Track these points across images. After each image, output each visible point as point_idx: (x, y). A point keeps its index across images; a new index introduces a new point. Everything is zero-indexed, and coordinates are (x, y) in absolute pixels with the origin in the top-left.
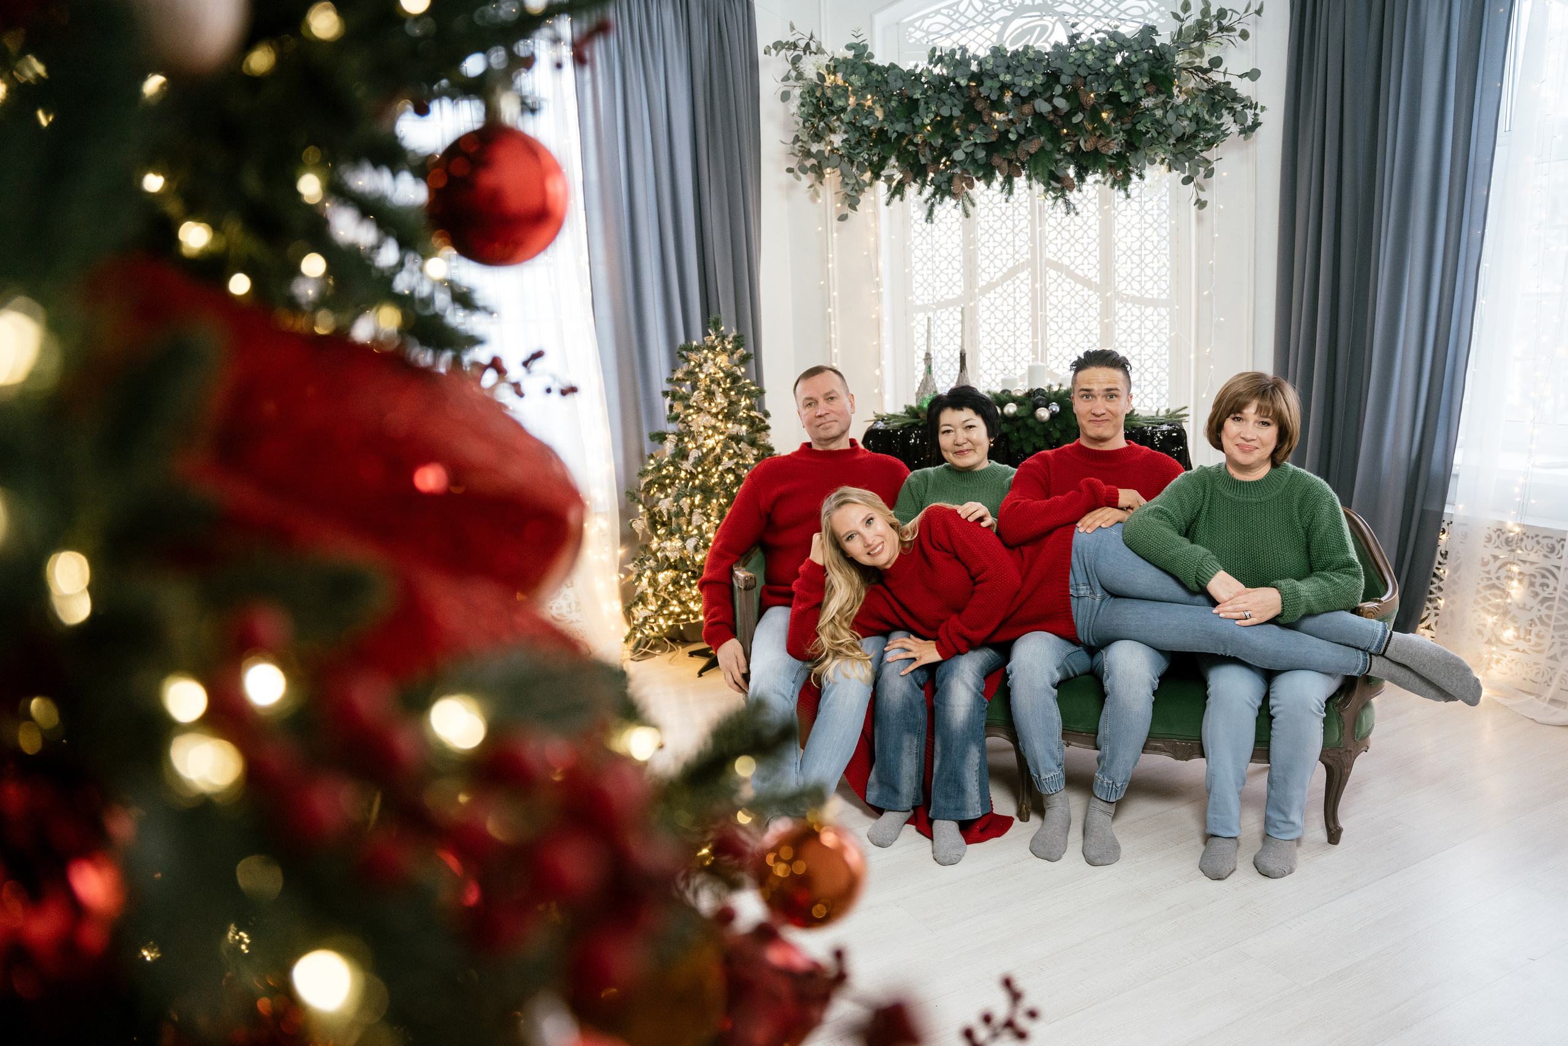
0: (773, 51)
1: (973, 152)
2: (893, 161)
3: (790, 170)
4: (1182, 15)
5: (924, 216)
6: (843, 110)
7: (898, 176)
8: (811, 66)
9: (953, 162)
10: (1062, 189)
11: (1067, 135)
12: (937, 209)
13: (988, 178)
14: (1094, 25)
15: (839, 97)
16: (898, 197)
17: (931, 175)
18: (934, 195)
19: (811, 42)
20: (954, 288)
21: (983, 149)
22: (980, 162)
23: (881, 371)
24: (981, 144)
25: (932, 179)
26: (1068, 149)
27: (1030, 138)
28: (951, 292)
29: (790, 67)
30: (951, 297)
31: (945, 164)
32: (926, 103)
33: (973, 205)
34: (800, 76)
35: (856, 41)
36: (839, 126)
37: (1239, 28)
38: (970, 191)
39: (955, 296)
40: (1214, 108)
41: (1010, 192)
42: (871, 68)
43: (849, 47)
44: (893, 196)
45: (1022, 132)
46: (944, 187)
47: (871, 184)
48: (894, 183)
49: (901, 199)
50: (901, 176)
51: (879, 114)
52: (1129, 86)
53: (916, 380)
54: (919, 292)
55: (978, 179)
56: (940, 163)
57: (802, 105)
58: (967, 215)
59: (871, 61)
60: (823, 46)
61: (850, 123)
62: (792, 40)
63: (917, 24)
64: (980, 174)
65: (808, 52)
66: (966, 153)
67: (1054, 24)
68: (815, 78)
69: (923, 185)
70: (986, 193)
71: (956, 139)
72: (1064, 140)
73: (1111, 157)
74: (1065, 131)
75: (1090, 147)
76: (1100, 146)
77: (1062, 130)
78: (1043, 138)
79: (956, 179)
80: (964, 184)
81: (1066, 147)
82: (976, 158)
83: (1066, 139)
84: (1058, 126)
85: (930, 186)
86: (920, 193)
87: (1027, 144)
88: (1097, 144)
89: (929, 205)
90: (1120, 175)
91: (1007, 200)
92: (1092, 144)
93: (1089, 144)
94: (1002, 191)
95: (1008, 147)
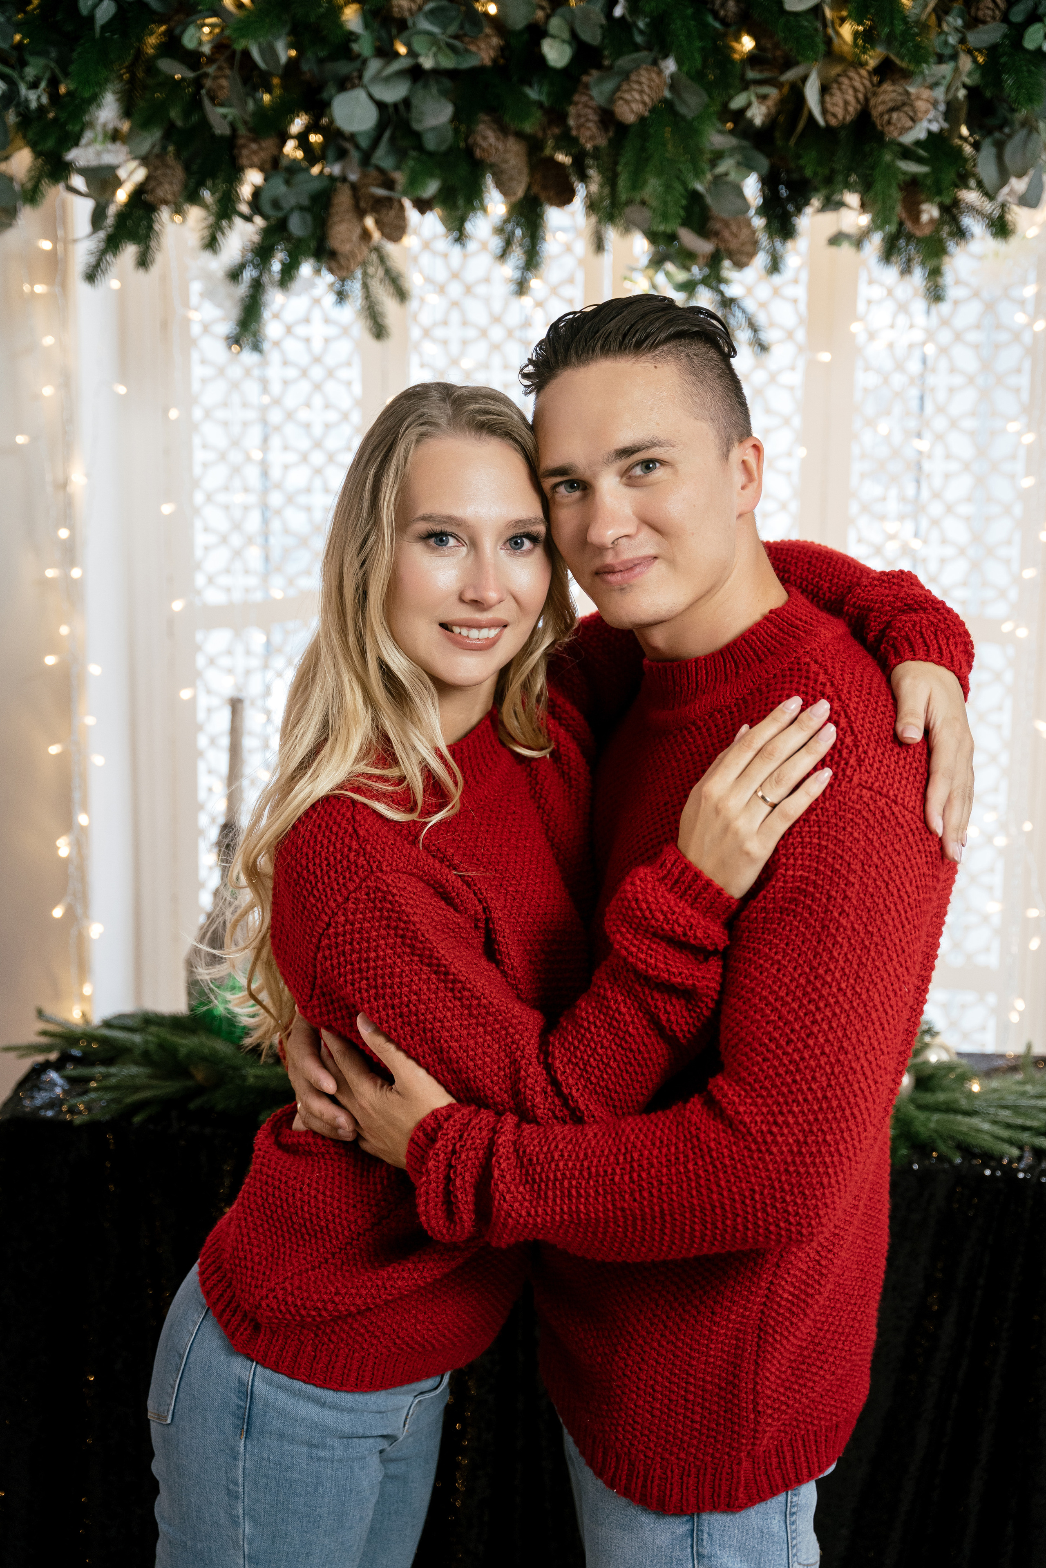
1: (406, 102)
2: (110, 113)
5: (226, 327)
9: (333, 134)
10: (714, 261)
11: (753, 59)
13: (457, 204)
16: (130, 251)
17: (253, 178)
18: (261, 254)
21: (444, 93)
22: (431, 143)
23: (80, 845)
24: (436, 72)
25: (257, 193)
26: (758, 114)
27: (623, 62)
31: (302, 139)
33: (402, 294)
38: (390, 248)
41: (532, 253)
44: (112, 244)
45: (592, 36)
46: (297, 225)
47: (32, 196)
48: (122, 195)
49: (143, 262)
50: (144, 173)
53: (203, 820)
54: (216, 561)
55: (423, 206)
56: (284, 137)
58: (379, 331)
64: (431, 188)
66: (381, 105)
71: (343, 50)
72: (743, 75)
73: (906, 153)
74: (747, 43)
75: (839, 111)
76: (877, 109)
77: (738, 39)
78: (670, 66)
79: (343, 199)
80: (370, 222)
81: (749, 105)
82: (416, 126)
83: (751, 75)
84: (723, 22)
85: (248, 219)
86: (212, 244)
87: (608, 86)
88: (867, 100)
89: (243, 289)
90: (925, 217)
91: (521, 287)
92: (850, 97)
93: (838, 98)
94: (503, 255)
95: (533, 94)
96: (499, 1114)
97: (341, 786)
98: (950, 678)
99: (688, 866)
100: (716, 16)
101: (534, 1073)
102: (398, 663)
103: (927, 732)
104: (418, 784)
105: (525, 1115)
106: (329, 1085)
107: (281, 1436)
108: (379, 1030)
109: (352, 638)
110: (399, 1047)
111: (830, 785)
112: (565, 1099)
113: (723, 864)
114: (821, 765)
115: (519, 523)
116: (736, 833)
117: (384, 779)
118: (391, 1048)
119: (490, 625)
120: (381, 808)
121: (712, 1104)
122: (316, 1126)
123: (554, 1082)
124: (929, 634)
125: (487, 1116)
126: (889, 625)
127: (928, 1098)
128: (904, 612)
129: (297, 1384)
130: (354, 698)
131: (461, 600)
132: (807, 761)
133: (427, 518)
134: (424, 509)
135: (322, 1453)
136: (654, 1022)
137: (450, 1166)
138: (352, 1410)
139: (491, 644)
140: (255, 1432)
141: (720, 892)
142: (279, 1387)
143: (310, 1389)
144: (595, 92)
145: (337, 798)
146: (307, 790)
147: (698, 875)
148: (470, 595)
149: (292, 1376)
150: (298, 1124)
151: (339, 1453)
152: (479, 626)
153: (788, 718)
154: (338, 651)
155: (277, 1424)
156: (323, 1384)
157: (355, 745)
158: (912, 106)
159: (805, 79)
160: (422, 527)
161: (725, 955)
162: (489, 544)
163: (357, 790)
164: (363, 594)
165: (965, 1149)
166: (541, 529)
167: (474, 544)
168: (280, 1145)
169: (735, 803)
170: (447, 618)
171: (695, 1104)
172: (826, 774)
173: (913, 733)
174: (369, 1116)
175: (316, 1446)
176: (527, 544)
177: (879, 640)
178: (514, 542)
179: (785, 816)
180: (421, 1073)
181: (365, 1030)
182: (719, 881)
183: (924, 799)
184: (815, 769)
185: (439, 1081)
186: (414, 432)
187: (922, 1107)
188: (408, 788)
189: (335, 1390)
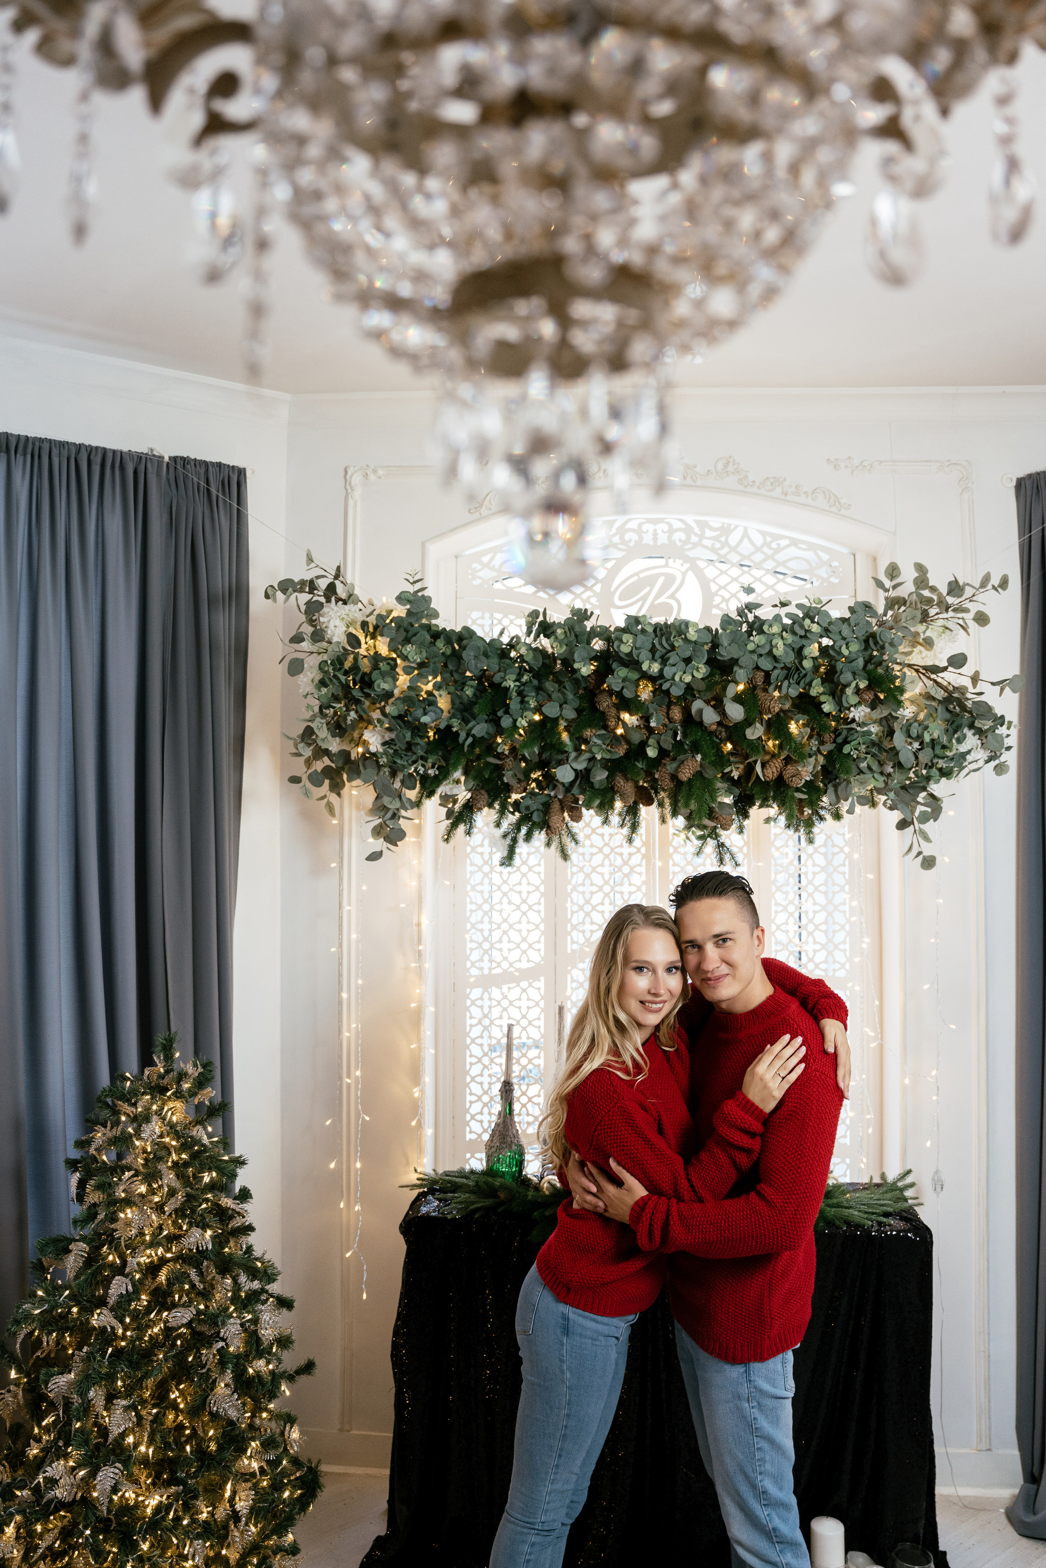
0: (279, 594)
1: (587, 770)
2: (458, 774)
3: (295, 780)
4: (888, 584)
5: (498, 857)
6: (388, 695)
7: (463, 795)
8: (338, 622)
9: (552, 780)
10: (714, 827)
11: (731, 753)
12: (522, 848)
13: (605, 807)
14: (740, 580)
15: (383, 675)
16: (462, 828)
17: (515, 797)
18: (518, 827)
19: (337, 582)
20: (530, 952)
21: (604, 767)
22: (597, 786)
24: (601, 759)
25: (517, 803)
26: (735, 775)
27: (681, 757)
28: (524, 958)
29: (303, 618)
30: (524, 965)
32: (520, 693)
33: (577, 844)
34: (318, 635)
35: (411, 589)
36: (379, 721)
37: (974, 608)
38: (572, 824)
39: (531, 965)
40: (954, 727)
41: (634, 827)
42: (436, 634)
43: (400, 599)
44: (455, 825)
45: (667, 746)
46: (535, 817)
47: (419, 806)
48: (457, 807)
49: (467, 833)
50: (469, 795)
51: (443, 702)
52: (836, 690)
54: (476, 955)
55: (589, 808)
57: (322, 683)
58: (565, 856)
59: (434, 622)
60: (357, 592)
61: (400, 717)
62: (308, 577)
63: (486, 559)
64: (595, 802)
65: (333, 599)
66: (575, 770)
67: (684, 574)
68: (343, 639)
69: (502, 812)
70: (600, 831)
71: (559, 748)
72: (729, 760)
73: (798, 790)
74: (729, 746)
75: (771, 776)
76: (786, 777)
77: (725, 745)
78: (699, 757)
79: (556, 806)
80: (566, 814)
81: (731, 771)
82: (592, 780)
83: (732, 759)
84: (720, 739)
85: (513, 813)
86: (498, 825)
87: (674, 765)
88: (781, 772)
89: (508, 841)
90: (806, 813)
91: (630, 840)
92: (774, 770)
93: (770, 770)
94: (622, 826)
95: (640, 765)
96: (669, 1199)
97: (602, 1065)
98: (841, 1025)
99: (749, 1101)
100: (717, 737)
101: (684, 1183)
102: (622, 1017)
103: (835, 1048)
104: (630, 1064)
105: (680, 1199)
106: (594, 1189)
107: (581, 1336)
108: (619, 1163)
109: (602, 1007)
110: (628, 1171)
111: (804, 1070)
112: (696, 1193)
113: (763, 1100)
114: (800, 1062)
115: (672, 962)
116: (769, 1088)
117: (617, 1062)
118: (624, 1172)
119: (660, 1002)
120: (619, 1073)
121: (759, 1194)
122: (587, 1206)
123: (692, 1186)
124: (833, 1007)
125: (664, 1200)
126: (817, 1003)
127: (830, 1201)
128: (822, 998)
129: (587, 1314)
130: (603, 1031)
131: (649, 992)
132: (795, 1060)
133: (635, 961)
134: (634, 958)
135: (598, 1343)
136: (734, 1163)
137: (651, 1220)
138: (608, 1325)
139: (660, 1010)
140: (570, 1334)
141: (761, 1111)
142: (580, 1315)
143: (592, 1315)
144: (668, 768)
145: (602, 1069)
146: (589, 1067)
147: (753, 1104)
148: (653, 991)
149: (584, 1310)
150: (575, 1206)
151: (603, 1342)
152: (656, 1003)
153: (785, 1043)
154: (597, 1011)
155: (579, 1331)
156: (596, 1313)
157: (606, 1049)
158: (801, 775)
159: (755, 762)
160: (635, 965)
161: (762, 1136)
162: (661, 972)
163: (609, 1066)
164: (608, 990)
165: (848, 1223)
166: (680, 964)
167: (654, 971)
168: (568, 1215)
169: (768, 1076)
170: (642, 999)
171: (753, 1194)
172: (803, 1065)
173: (831, 1050)
174: (612, 1200)
175: (594, 1340)
176: (674, 970)
177: (813, 1008)
178: (669, 970)
179: (788, 1082)
180: (637, 1182)
181: (613, 1163)
182: (761, 1106)
183: (836, 1075)
184: (798, 1064)
185: (643, 1185)
186: (630, 927)
187: (828, 1206)
188: (627, 1066)
189: (602, 1316)
